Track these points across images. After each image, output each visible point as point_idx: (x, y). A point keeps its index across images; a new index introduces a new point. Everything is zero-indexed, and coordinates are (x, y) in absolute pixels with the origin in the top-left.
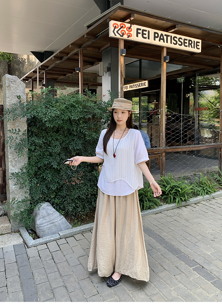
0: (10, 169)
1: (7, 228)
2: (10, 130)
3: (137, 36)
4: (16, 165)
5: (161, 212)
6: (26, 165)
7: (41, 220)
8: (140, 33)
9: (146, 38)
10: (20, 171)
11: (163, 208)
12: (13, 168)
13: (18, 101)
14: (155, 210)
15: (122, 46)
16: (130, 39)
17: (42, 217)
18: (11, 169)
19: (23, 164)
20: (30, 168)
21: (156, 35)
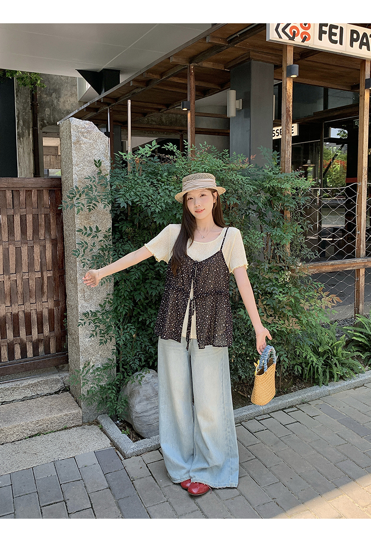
0: (80, 306)
1: (75, 416)
2: (80, 230)
3: (320, 38)
4: (91, 298)
5: (363, 385)
6: (111, 297)
7: (143, 404)
8: (325, 32)
9: (335, 42)
10: (99, 308)
11: (367, 377)
12: (86, 304)
13: (95, 171)
14: (353, 381)
15: (290, 58)
16: (306, 44)
17: (145, 398)
18: (82, 306)
19: (105, 295)
20: (119, 302)
21: (355, 36)
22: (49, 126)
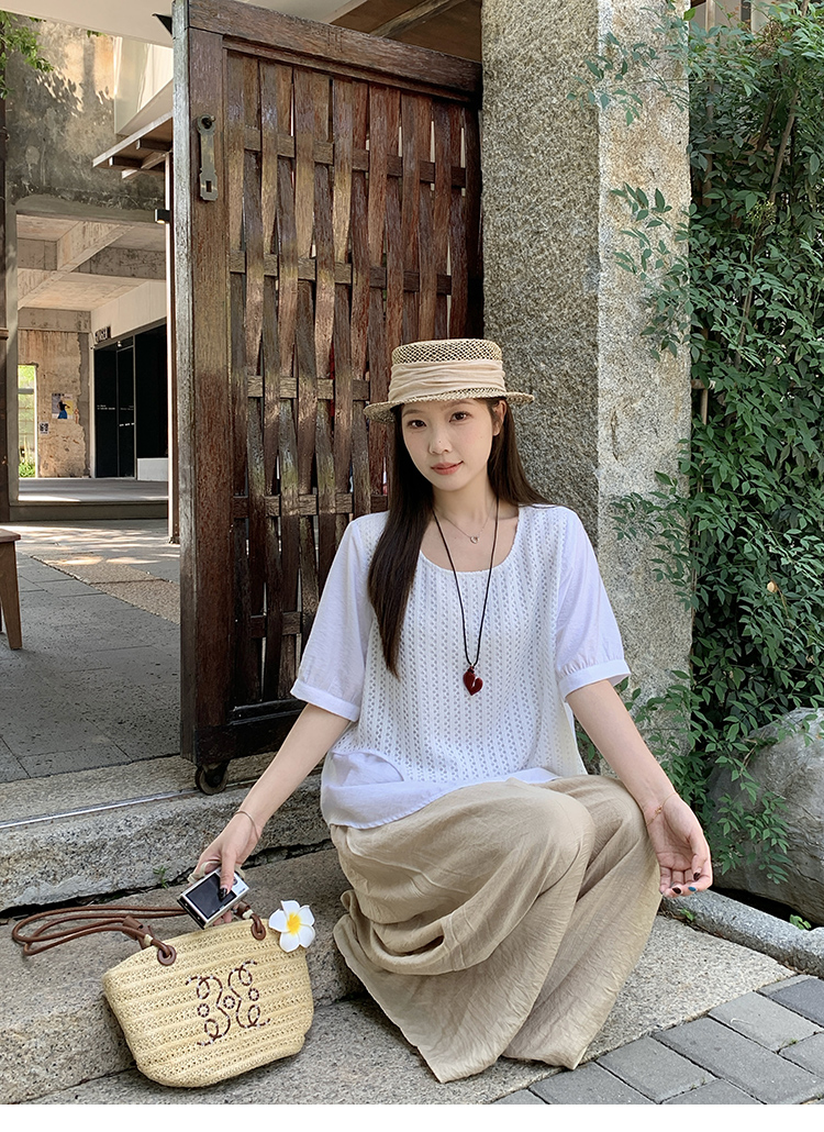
0: (603, 472)
4: (636, 447)
12: (617, 467)
18: (610, 475)
22: (34, 196)
